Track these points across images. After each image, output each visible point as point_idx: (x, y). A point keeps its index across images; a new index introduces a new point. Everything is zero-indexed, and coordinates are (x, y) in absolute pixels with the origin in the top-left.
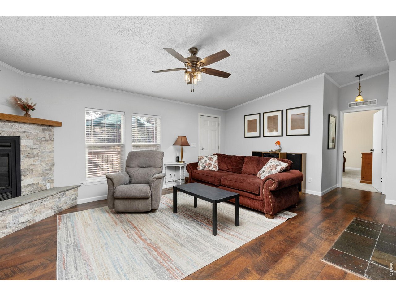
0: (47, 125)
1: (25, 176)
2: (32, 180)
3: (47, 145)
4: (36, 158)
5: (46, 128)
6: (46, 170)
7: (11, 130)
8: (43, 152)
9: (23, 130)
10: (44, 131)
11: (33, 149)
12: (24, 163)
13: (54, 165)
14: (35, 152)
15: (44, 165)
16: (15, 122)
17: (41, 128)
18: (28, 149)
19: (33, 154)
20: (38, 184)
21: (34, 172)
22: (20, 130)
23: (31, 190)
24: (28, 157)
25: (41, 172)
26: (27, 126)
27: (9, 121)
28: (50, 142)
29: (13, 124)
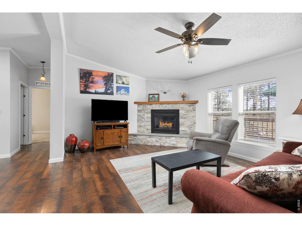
0: (191, 103)
1: (181, 126)
2: (183, 128)
3: (191, 113)
4: (186, 119)
5: (191, 104)
6: (191, 125)
7: (176, 107)
8: (189, 117)
9: (180, 107)
10: (190, 106)
11: (184, 115)
12: (181, 121)
13: (195, 123)
14: (185, 116)
15: (189, 123)
16: (177, 104)
17: (188, 105)
18: (182, 115)
19: (184, 117)
20: (186, 131)
21: (185, 125)
22: (179, 107)
23: (183, 133)
24: (182, 118)
25: (188, 126)
26: (182, 105)
27: (175, 104)
28: (193, 111)
29: (176, 105)
